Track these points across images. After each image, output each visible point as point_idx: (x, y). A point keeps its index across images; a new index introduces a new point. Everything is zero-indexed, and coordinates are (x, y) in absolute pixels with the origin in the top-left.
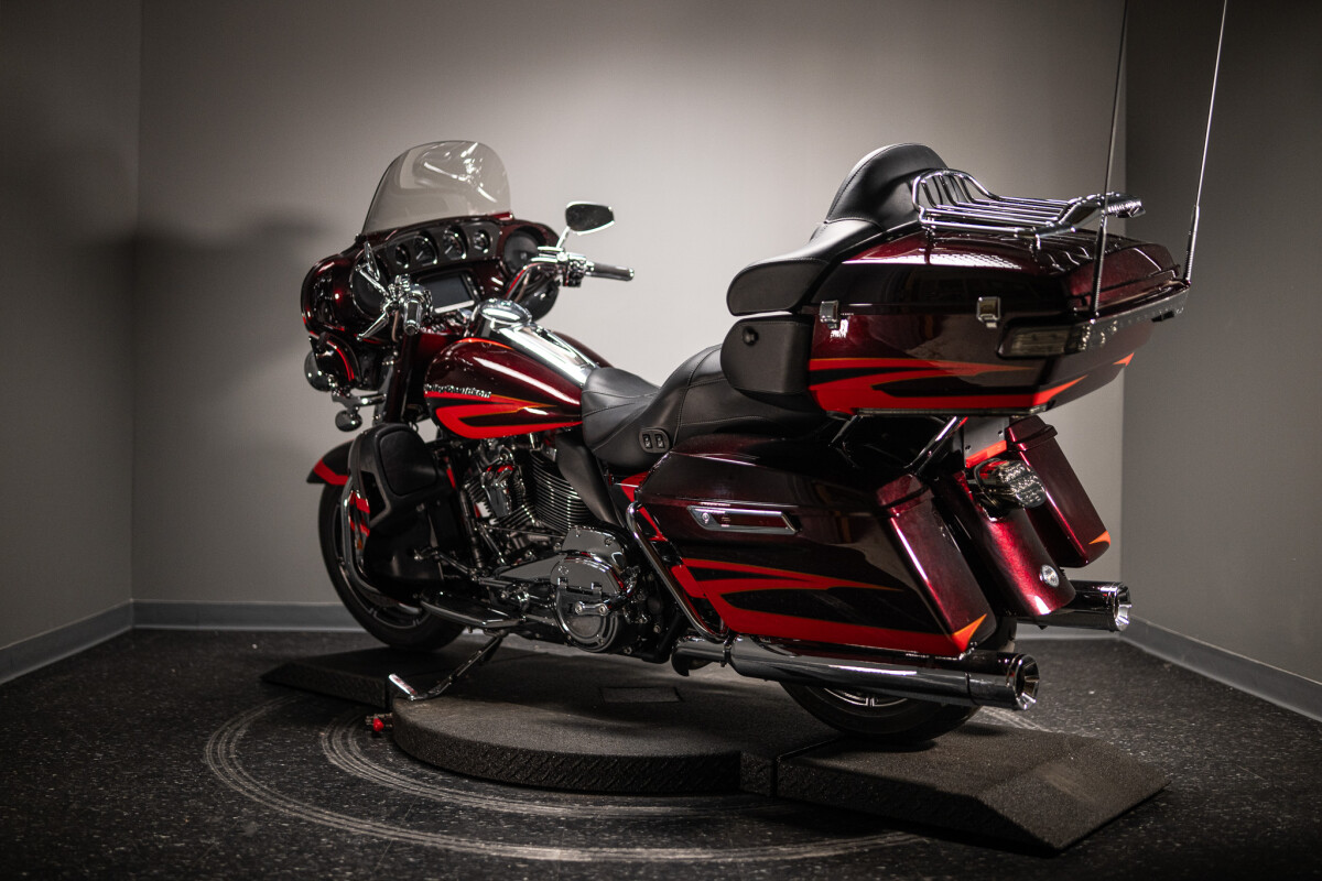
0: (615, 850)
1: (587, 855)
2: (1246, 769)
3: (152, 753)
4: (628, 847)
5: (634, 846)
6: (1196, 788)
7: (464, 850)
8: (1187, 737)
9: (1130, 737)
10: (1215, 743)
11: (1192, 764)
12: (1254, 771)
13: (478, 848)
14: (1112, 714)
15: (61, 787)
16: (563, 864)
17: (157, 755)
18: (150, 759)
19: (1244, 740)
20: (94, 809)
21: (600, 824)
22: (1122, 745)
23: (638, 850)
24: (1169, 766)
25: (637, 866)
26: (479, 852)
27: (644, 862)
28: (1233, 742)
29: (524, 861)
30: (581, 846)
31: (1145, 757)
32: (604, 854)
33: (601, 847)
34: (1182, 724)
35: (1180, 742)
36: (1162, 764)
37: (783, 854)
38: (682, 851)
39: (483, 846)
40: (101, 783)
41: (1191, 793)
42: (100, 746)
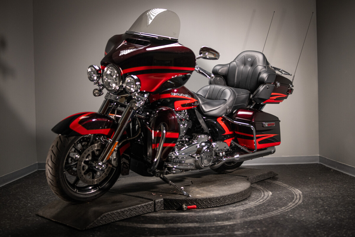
0: (172, 224)
1: (164, 226)
2: (351, 197)
3: (44, 203)
4: (176, 223)
5: (178, 223)
6: (336, 203)
7: (130, 226)
8: (335, 189)
9: (319, 190)
10: (343, 191)
11: (336, 196)
12: (353, 197)
13: (135, 225)
14: (315, 184)
15: (19, 213)
16: (157, 228)
17: (46, 204)
18: (43, 205)
19: (352, 190)
20: (28, 219)
21: (168, 218)
22: (317, 192)
23: (179, 224)
24: (329, 198)
25: (178, 228)
26: (135, 226)
27: (180, 227)
28: (348, 190)
29: (147, 228)
30: (163, 224)
31: (323, 195)
32: (169, 226)
33: (169, 224)
34: (334, 186)
35: (333, 191)
36: (327, 197)
37: (219, 224)
38: (191, 224)
39: (136, 224)
40: (30, 212)
41: (335, 204)
42: (30, 202)
